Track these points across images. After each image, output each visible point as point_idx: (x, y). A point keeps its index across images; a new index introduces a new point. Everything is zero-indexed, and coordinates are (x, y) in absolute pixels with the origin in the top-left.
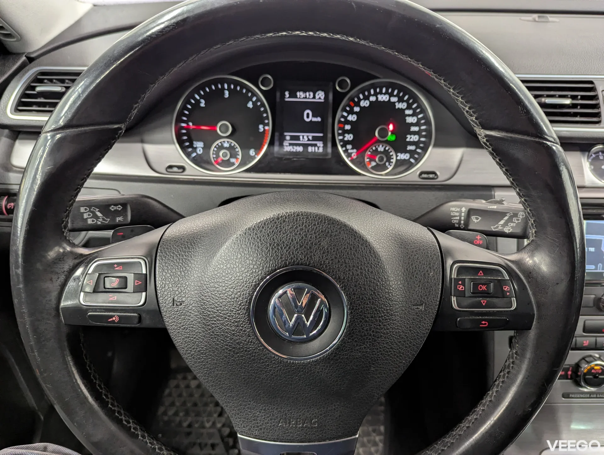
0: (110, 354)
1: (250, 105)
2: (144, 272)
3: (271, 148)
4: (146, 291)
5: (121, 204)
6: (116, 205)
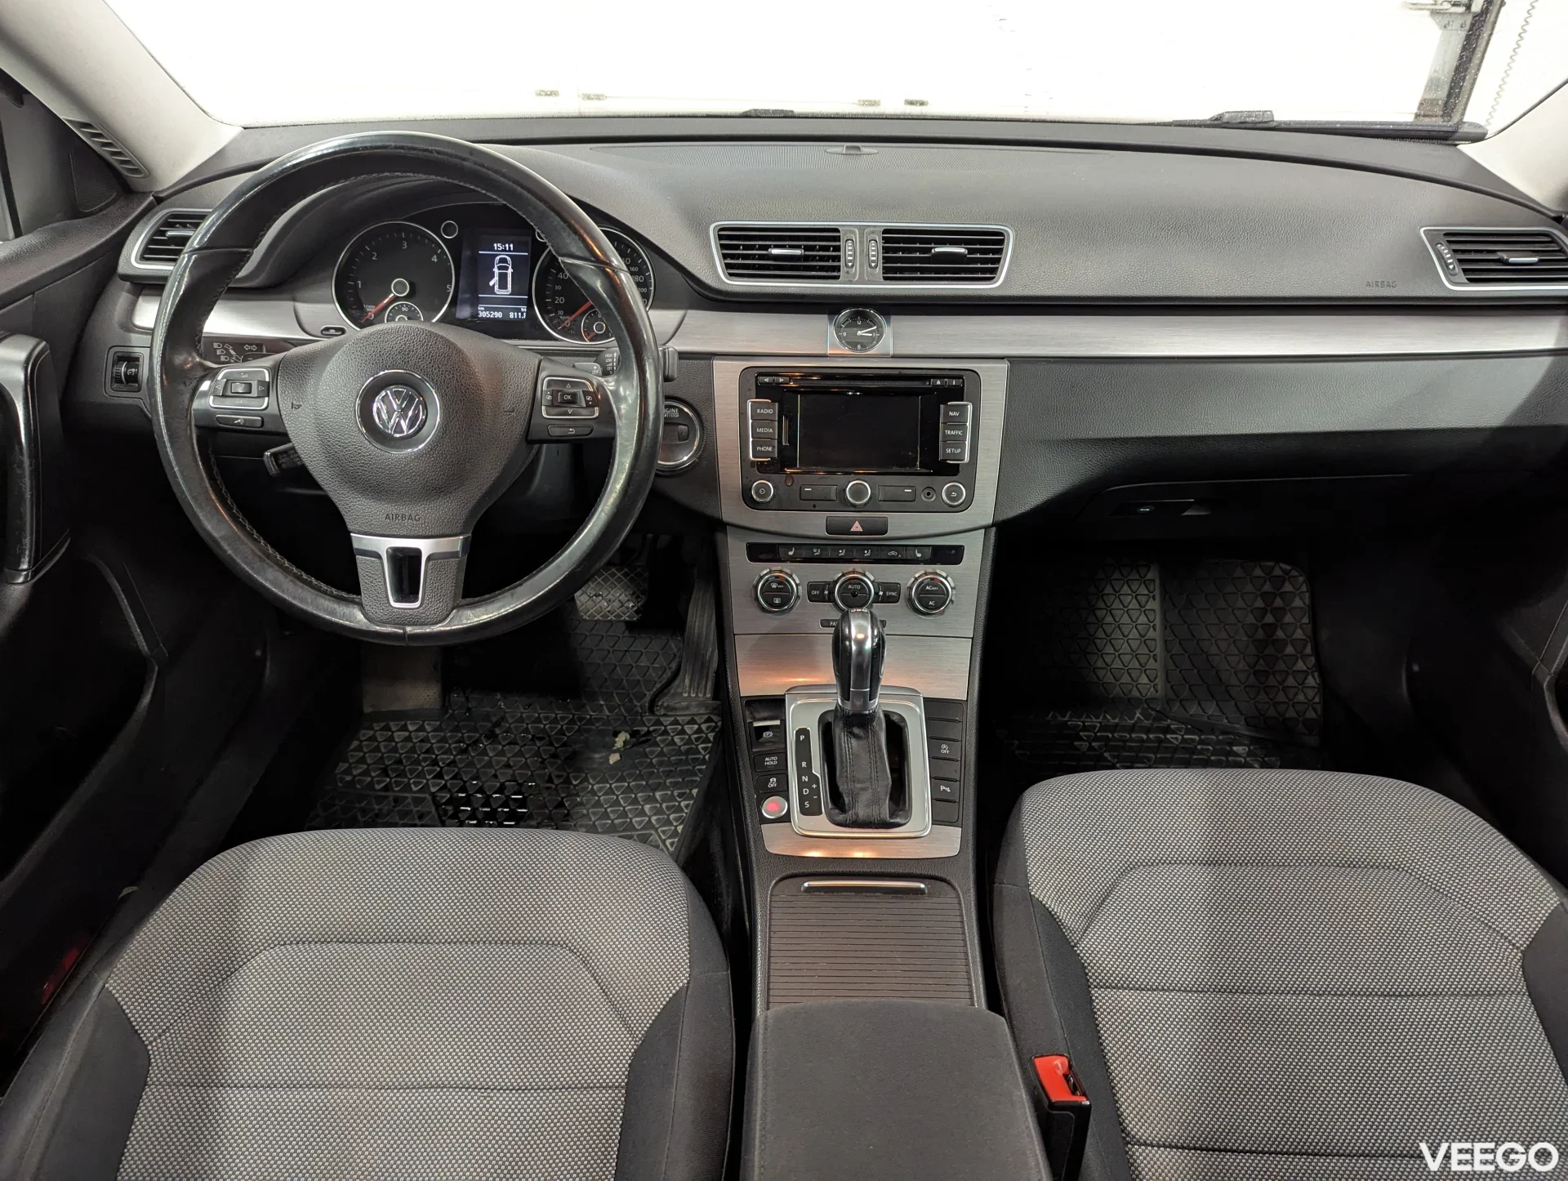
0: (258, 653)
1: (435, 259)
2: (267, 380)
3: (453, 309)
4: (268, 396)
5: (257, 345)
6: (251, 345)
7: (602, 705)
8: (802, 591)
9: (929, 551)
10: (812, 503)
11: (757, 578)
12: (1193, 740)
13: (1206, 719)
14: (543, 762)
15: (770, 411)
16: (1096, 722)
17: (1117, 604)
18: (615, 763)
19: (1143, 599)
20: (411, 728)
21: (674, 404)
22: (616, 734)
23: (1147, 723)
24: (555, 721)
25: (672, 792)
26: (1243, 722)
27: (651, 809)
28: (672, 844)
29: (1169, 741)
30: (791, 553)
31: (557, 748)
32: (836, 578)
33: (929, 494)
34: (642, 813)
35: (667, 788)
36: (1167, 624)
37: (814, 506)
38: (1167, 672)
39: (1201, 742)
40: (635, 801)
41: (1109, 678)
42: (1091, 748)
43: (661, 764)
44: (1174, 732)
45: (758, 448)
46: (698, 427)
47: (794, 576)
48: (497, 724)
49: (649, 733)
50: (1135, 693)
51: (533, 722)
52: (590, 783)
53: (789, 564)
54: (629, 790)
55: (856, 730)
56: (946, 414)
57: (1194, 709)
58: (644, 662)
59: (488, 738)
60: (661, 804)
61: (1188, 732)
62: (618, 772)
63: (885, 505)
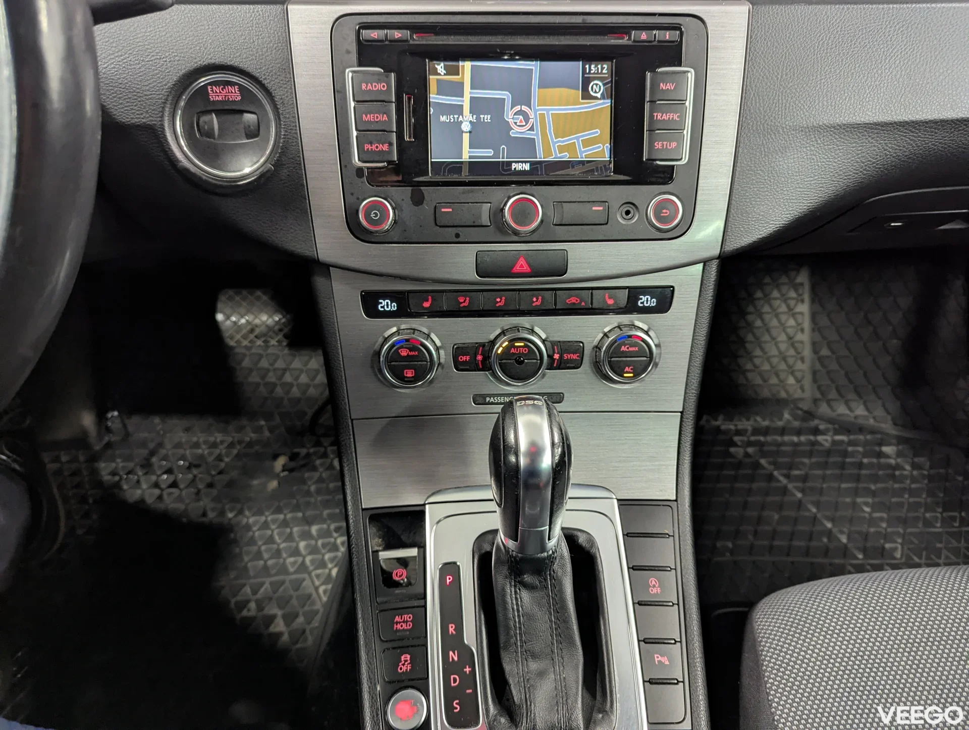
7: (262, 427)
8: (445, 356)
9: (623, 296)
10: (453, 231)
11: (381, 340)
12: (842, 442)
13: (853, 420)
14: (198, 493)
15: (382, 86)
16: (745, 424)
17: (766, 309)
18: (273, 490)
19: (792, 303)
20: (64, 458)
21: (235, 79)
22: (275, 457)
23: (796, 424)
24: (214, 445)
25: (329, 527)
26: (890, 422)
27: (307, 547)
28: (325, 592)
29: (821, 445)
30: (426, 305)
31: (213, 476)
32: (492, 337)
33: (628, 213)
34: (296, 552)
35: (323, 521)
36: (816, 327)
37: (457, 236)
38: (814, 373)
39: (850, 443)
40: (290, 538)
41: (758, 381)
42: (747, 455)
43: (319, 491)
44: (823, 433)
45: (367, 147)
46: (271, 115)
47: (433, 336)
48: (152, 453)
49: (308, 455)
50: (783, 395)
51: (192, 447)
52: (245, 516)
53: (425, 320)
54: (285, 524)
55: (527, 578)
56: (654, 86)
57: (842, 409)
58: (304, 379)
59: (142, 466)
60: (316, 541)
61: (836, 432)
62: (276, 502)
63: (561, 232)
